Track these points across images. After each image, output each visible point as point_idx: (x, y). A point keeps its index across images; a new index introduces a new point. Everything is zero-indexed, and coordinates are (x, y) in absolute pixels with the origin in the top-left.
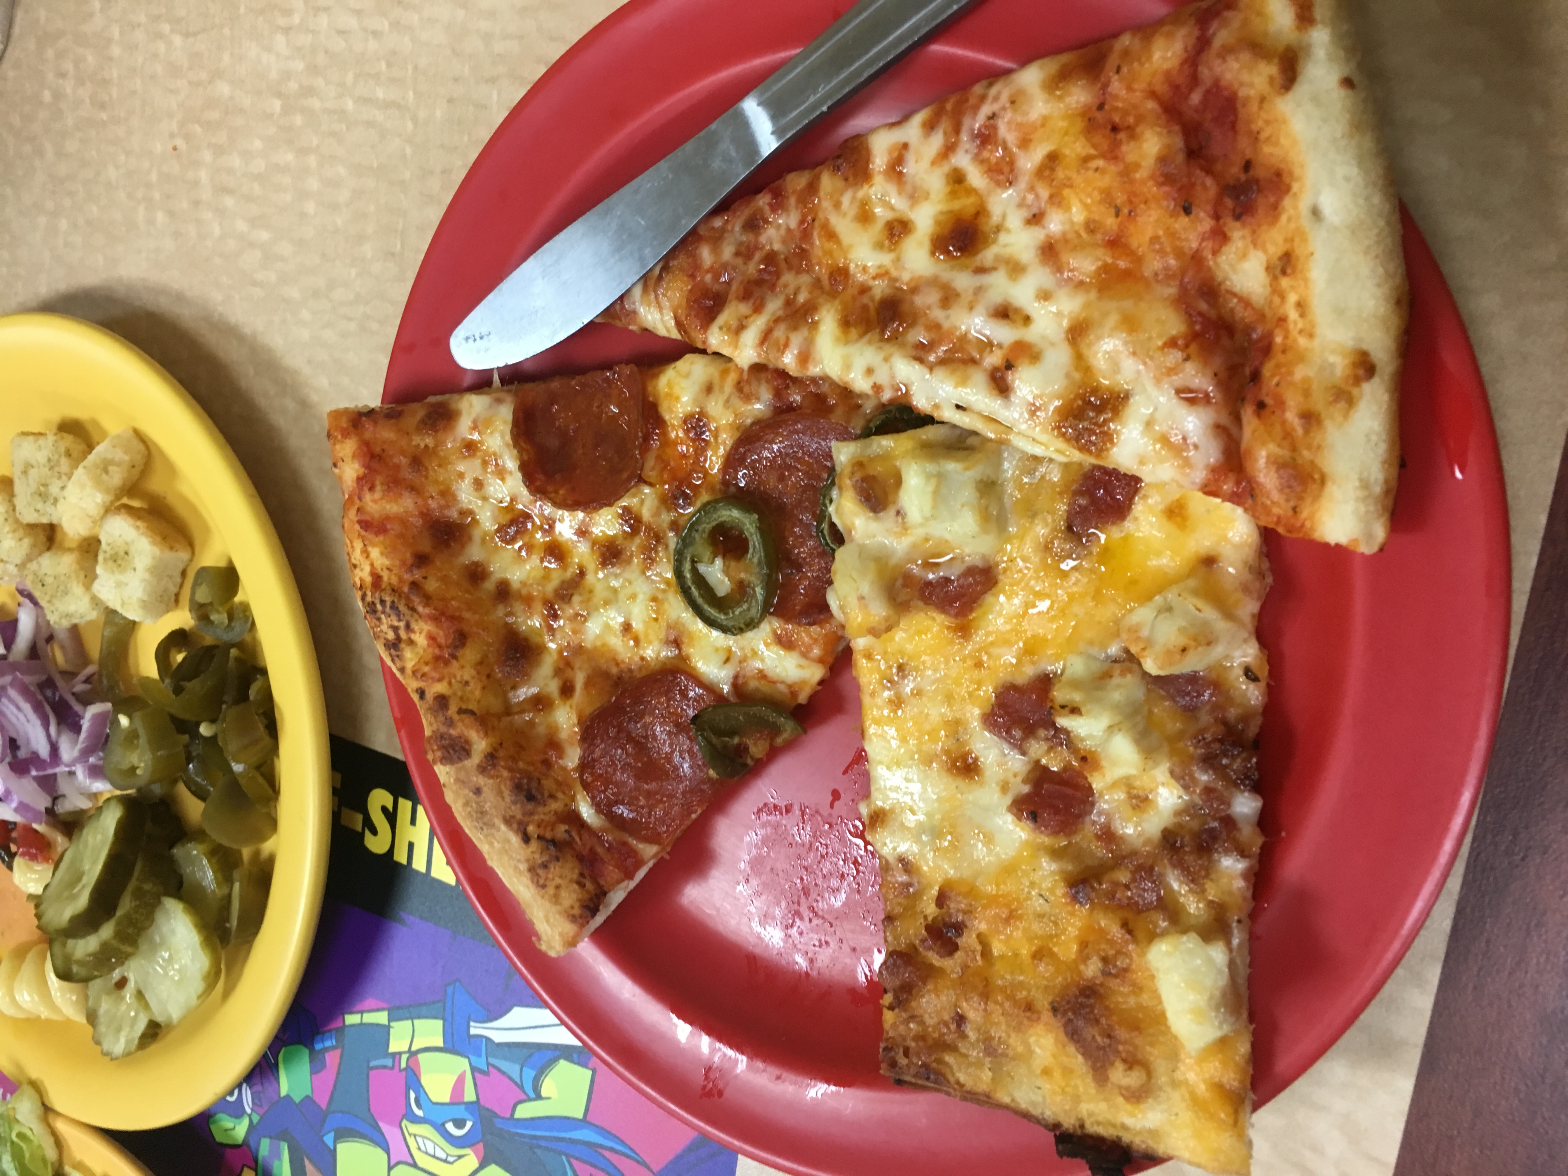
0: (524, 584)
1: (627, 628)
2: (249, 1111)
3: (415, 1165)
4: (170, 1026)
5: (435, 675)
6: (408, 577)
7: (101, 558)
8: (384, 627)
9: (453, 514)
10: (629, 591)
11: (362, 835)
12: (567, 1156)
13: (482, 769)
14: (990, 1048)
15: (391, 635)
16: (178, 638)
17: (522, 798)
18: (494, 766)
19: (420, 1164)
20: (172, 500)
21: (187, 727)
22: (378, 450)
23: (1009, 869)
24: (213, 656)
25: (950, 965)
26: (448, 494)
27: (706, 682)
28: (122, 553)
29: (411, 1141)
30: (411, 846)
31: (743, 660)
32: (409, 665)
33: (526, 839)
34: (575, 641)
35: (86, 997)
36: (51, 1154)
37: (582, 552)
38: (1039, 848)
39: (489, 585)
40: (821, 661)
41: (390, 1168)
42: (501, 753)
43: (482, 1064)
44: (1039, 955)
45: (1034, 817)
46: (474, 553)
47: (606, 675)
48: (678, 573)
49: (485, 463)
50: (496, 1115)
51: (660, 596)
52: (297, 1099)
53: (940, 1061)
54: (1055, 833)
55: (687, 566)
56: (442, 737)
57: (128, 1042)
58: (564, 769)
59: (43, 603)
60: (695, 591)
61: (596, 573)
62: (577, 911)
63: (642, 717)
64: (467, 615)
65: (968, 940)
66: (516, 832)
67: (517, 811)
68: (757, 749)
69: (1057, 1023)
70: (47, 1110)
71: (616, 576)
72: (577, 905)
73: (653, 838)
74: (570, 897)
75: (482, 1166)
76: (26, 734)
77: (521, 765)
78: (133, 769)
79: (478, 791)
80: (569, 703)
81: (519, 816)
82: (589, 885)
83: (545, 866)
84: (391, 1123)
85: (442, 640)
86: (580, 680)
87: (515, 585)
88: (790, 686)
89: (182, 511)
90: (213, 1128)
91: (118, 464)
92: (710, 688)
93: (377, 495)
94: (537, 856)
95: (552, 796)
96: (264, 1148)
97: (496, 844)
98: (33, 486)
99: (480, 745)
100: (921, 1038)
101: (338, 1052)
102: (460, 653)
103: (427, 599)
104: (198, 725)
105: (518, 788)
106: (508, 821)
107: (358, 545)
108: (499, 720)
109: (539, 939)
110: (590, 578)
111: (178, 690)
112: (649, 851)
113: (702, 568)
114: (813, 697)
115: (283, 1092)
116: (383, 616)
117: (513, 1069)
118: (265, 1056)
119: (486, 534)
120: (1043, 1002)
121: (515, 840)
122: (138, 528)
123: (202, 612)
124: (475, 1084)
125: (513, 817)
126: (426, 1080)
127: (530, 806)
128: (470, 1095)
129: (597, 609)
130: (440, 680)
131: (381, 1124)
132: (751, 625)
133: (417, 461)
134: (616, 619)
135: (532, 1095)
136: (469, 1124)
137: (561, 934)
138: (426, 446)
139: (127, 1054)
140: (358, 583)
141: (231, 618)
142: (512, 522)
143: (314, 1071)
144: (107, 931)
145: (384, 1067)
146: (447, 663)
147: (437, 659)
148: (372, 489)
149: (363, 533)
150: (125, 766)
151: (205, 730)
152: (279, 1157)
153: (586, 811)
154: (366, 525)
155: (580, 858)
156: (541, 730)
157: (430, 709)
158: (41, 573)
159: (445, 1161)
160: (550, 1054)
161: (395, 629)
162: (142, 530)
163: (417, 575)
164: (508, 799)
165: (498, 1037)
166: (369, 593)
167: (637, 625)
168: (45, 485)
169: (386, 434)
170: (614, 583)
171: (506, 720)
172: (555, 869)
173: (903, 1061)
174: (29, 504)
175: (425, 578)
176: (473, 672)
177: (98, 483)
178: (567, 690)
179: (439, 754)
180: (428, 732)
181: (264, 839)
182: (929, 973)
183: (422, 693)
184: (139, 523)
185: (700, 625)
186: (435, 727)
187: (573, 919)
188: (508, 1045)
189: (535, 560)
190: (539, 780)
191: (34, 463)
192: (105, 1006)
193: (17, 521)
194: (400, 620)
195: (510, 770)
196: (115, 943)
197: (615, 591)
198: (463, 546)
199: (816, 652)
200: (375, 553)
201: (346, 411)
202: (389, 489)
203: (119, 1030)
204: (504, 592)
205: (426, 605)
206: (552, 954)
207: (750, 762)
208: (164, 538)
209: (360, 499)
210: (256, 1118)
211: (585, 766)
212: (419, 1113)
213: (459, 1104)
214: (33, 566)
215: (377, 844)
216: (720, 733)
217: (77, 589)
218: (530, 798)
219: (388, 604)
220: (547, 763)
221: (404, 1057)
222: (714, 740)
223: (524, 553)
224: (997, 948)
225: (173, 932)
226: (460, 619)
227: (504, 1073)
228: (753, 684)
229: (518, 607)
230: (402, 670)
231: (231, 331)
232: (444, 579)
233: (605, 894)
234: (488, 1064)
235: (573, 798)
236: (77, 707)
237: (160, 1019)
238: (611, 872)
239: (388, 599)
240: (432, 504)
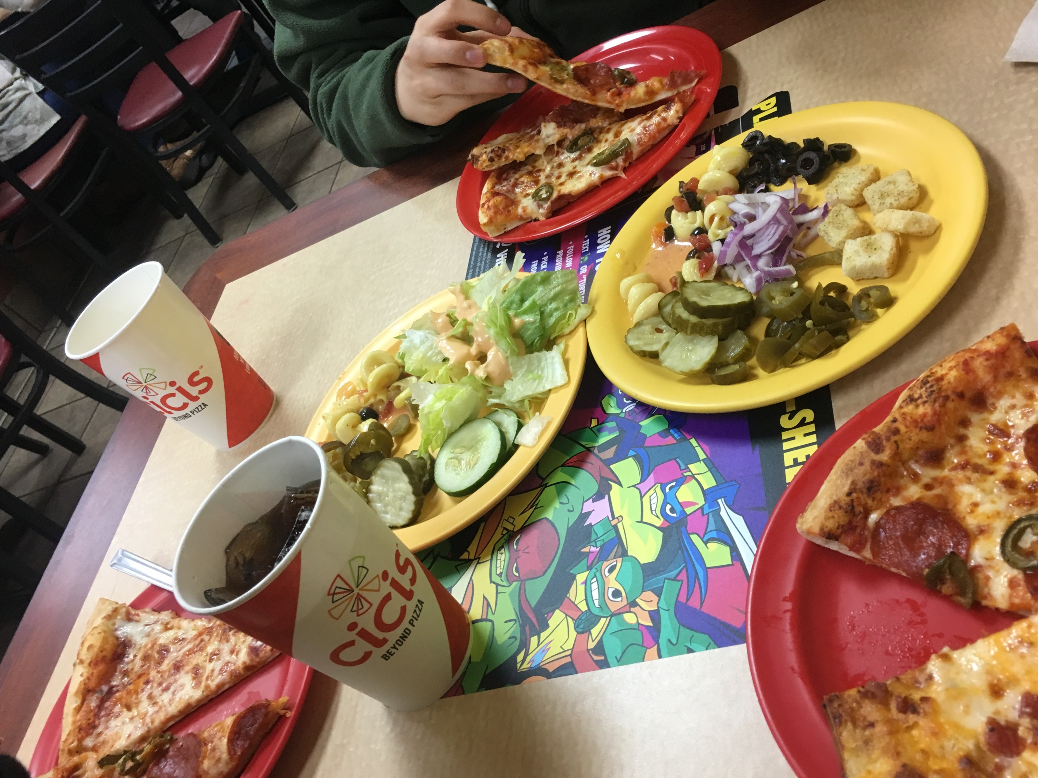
0: (971, 447)
1: (976, 505)
2: (624, 411)
3: (642, 497)
4: (660, 363)
5: (908, 423)
6: (949, 393)
7: (865, 238)
8: (919, 392)
9: (990, 401)
10: (996, 499)
11: (786, 413)
12: (686, 566)
13: (873, 462)
14: (867, 742)
15: (916, 396)
16: (842, 289)
17: (867, 485)
18: (878, 467)
19: (643, 499)
20: (911, 256)
21: (806, 314)
22: (1008, 354)
23: (957, 727)
24: (844, 311)
25: (894, 712)
26: (1000, 395)
27: (971, 552)
28: (874, 247)
29: (652, 491)
30: (793, 438)
31: (990, 567)
32: (905, 410)
33: (849, 494)
34: (955, 482)
35: (647, 318)
36: (567, 331)
37: (1003, 470)
38: (976, 737)
39: (962, 431)
40: (1012, 604)
41: (634, 486)
42: (884, 468)
43: (706, 510)
44: (924, 752)
45: (992, 730)
46: (975, 418)
47: (946, 503)
48: (1020, 521)
49: (1026, 406)
50: (686, 527)
51: (1002, 515)
52: (642, 431)
53: (846, 721)
54: (989, 744)
55: (1027, 523)
56: (879, 438)
57: (637, 346)
58: (888, 500)
59: (827, 219)
60: (1015, 532)
61: (996, 480)
62: (826, 530)
63: (936, 528)
64: (943, 427)
65: (912, 718)
66: (850, 489)
67: (860, 485)
68: (947, 589)
69: (899, 769)
70: (585, 321)
71: (1000, 490)
72: (828, 529)
73: (875, 554)
74: (831, 524)
75: (659, 528)
76: (762, 241)
77: (883, 479)
78: (773, 298)
79: (861, 464)
80: (923, 490)
81: (858, 487)
82: (839, 531)
83: (840, 507)
84: (655, 478)
85: (926, 420)
86: (937, 491)
87: (968, 443)
88: (989, 594)
89: (908, 264)
90: (607, 397)
91: (920, 227)
92: (968, 556)
93: (985, 363)
94: (843, 502)
95: (874, 499)
96: (611, 424)
97: (839, 481)
98: (885, 189)
99: (885, 457)
100: (852, 709)
101: (675, 442)
102: (924, 431)
103: (943, 406)
104: (810, 319)
105: (871, 482)
106: (853, 483)
107: (953, 364)
108: (899, 461)
109: (802, 517)
110: (991, 478)
111: (822, 303)
112: (867, 554)
113: (1029, 530)
114: (986, 607)
115: (641, 423)
116: (924, 389)
117: (712, 526)
118: (654, 408)
119: (988, 419)
120: (904, 760)
121: (846, 489)
122: (892, 249)
123: (864, 294)
124: (695, 511)
125: (856, 484)
126: (684, 488)
127: (865, 490)
128: (689, 510)
129: (978, 487)
130: (906, 427)
131: (652, 476)
132: (1013, 564)
133: (1010, 374)
134: (978, 497)
135: (705, 539)
136: (675, 515)
137: (811, 526)
138: (1020, 376)
139: (631, 348)
140: (933, 371)
141: (867, 310)
142: (1001, 431)
143: (659, 433)
144: (694, 319)
145: (680, 466)
146: (916, 427)
147: (916, 421)
148: (987, 360)
149: (961, 364)
150: (773, 294)
151: (809, 323)
152: (610, 433)
153: (874, 517)
154: (966, 363)
155: (850, 522)
156: (902, 482)
157: (889, 428)
158: (842, 212)
159: (652, 510)
160: (729, 542)
161: (921, 397)
162: (892, 252)
163: (952, 397)
164: (864, 479)
165: (723, 513)
166: (932, 378)
167: (981, 509)
168: (888, 195)
169: (1017, 354)
170: (995, 490)
171: (900, 464)
172: (841, 513)
173: (836, 705)
174: (875, 191)
175: (953, 401)
176: (917, 440)
177: (907, 224)
178: (928, 487)
179: (870, 439)
180: (877, 429)
181: (764, 368)
182: (885, 704)
183: (895, 421)
184: (894, 249)
185: (999, 540)
186: (882, 433)
187: (822, 529)
188: (723, 521)
189: (986, 448)
190: (879, 490)
191: (897, 185)
192: (647, 328)
193: (862, 190)
194: (927, 397)
195: (879, 475)
196: (690, 325)
197: (991, 492)
198: (975, 411)
199: (1017, 601)
200: (954, 373)
201: (1017, 330)
202: (990, 368)
203: (639, 339)
204: (962, 439)
205: (940, 406)
206: (798, 526)
207: (938, 587)
208: (892, 263)
209: (978, 356)
210: (622, 415)
211: (898, 509)
212: (667, 490)
213: (682, 506)
214: (844, 207)
215: (784, 421)
216: (950, 567)
217: (843, 233)
218: (869, 489)
219: (932, 389)
220: (888, 491)
221: (689, 473)
222: (946, 566)
223: (988, 441)
224: (915, 732)
225: (704, 347)
226: (940, 424)
227: (708, 523)
228: (980, 576)
229: (957, 449)
230: (901, 407)
231: (1017, 248)
232: (956, 409)
233: (837, 540)
234: (708, 514)
235: (877, 509)
236: (784, 258)
237: (661, 357)
238: (849, 540)
239: (935, 388)
240: (992, 390)
